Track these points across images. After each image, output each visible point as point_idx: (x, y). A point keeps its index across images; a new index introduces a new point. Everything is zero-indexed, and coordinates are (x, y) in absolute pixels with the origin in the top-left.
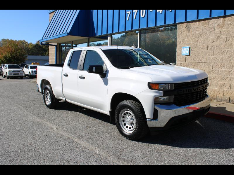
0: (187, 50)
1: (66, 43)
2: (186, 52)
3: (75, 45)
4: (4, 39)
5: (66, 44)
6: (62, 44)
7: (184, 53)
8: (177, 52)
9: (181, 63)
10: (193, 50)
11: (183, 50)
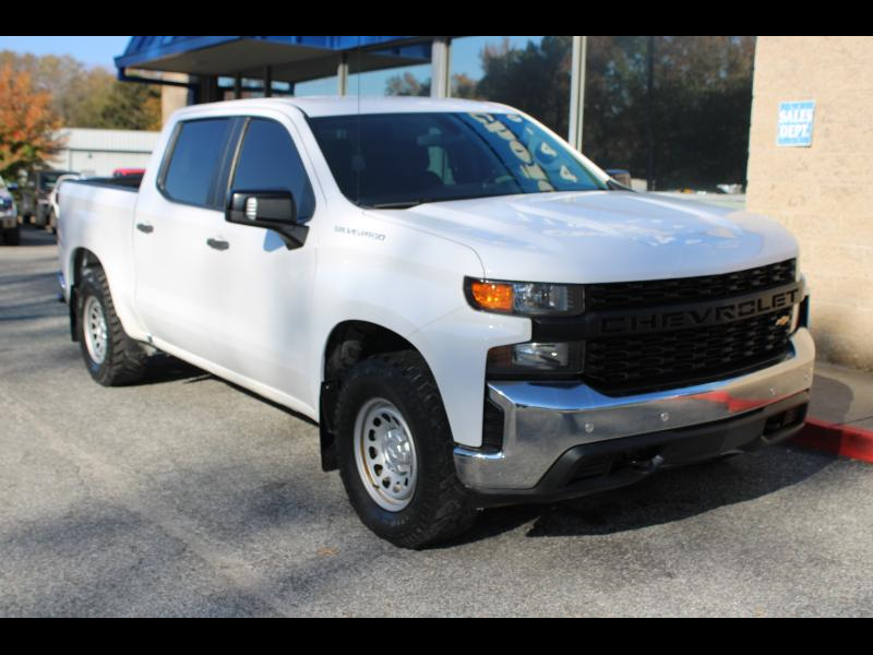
0: (802, 120)
1: (239, 75)
2: (798, 128)
3: (284, 86)
5: (239, 82)
6: (223, 82)
7: (786, 132)
8: (753, 130)
9: (773, 187)
10: (830, 121)
11: (783, 116)
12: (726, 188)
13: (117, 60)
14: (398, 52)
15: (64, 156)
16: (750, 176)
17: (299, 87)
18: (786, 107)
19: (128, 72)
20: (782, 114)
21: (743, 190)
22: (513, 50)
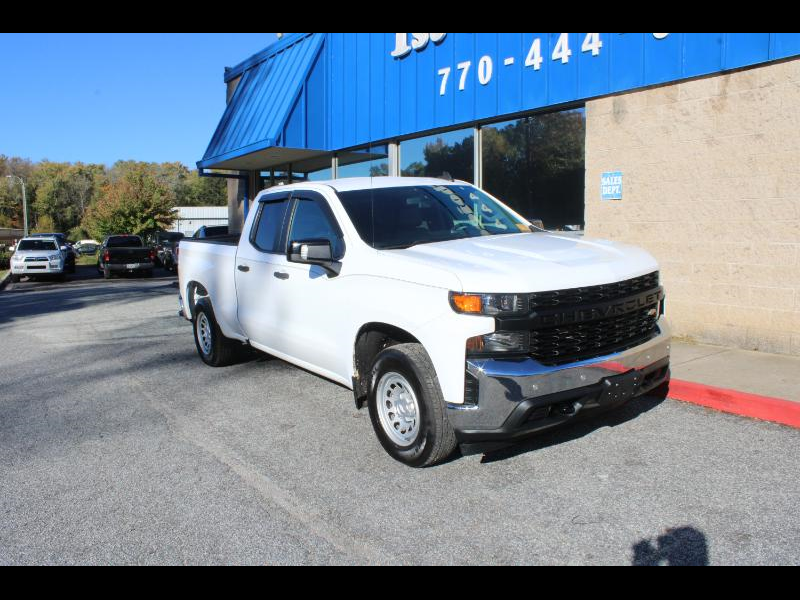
0: (615, 183)
1: (272, 169)
2: (614, 188)
3: (301, 175)
4: (122, 162)
5: (272, 174)
6: (263, 174)
7: (606, 191)
8: (586, 190)
9: (600, 225)
10: (633, 183)
11: (605, 181)
12: (570, 227)
13: (198, 163)
14: (368, 151)
15: (175, 224)
16: (586, 219)
17: (310, 175)
18: (605, 175)
19: (205, 171)
20: (603, 180)
21: (582, 228)
22: (446, 147)
